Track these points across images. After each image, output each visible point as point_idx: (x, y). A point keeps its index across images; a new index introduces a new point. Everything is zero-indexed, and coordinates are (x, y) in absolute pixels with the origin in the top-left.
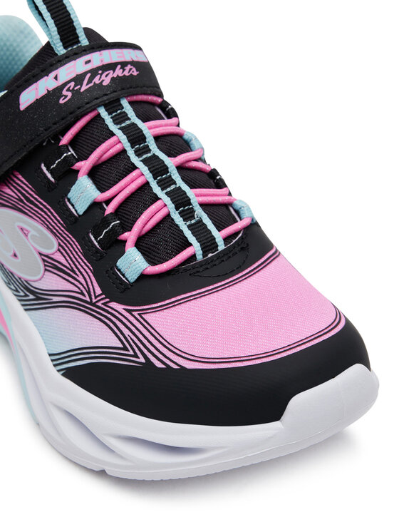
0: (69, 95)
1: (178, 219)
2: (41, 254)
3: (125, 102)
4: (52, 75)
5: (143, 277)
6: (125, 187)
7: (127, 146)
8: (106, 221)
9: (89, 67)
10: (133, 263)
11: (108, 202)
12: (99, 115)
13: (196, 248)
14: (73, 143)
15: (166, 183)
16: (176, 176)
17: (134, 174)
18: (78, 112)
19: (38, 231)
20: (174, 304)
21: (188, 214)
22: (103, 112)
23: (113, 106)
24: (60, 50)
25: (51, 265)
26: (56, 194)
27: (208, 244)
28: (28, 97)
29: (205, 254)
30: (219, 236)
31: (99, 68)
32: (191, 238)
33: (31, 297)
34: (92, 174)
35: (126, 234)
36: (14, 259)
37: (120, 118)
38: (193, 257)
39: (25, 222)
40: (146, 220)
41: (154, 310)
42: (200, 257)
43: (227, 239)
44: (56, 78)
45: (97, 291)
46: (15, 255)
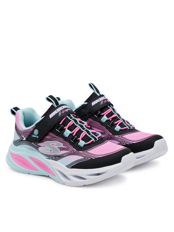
0: (61, 114)
1: (88, 135)
2: (58, 148)
3: (71, 115)
4: (56, 111)
5: (85, 145)
6: (76, 130)
7: (74, 122)
8: (74, 137)
9: (63, 108)
10: (82, 143)
11: (73, 133)
12: (67, 117)
13: (93, 139)
14: (62, 124)
15: (84, 129)
16: (85, 128)
17: (77, 127)
18: (61, 118)
19: (56, 143)
20: (93, 149)
21: (90, 134)
22: (67, 116)
23: (69, 116)
24: (56, 106)
25: (61, 149)
26: (61, 135)
27: (95, 139)
28: (51, 116)
29: (95, 140)
30: (97, 138)
31: (65, 109)
32: (92, 138)
33: (57, 157)
34: (68, 129)
35: (79, 139)
36: (51, 152)
37: (71, 118)
38: (93, 141)
39: (53, 142)
40: (82, 135)
41: (89, 150)
42: (94, 141)
43: (98, 138)
44: (57, 111)
45: (75, 150)
46: (51, 151)
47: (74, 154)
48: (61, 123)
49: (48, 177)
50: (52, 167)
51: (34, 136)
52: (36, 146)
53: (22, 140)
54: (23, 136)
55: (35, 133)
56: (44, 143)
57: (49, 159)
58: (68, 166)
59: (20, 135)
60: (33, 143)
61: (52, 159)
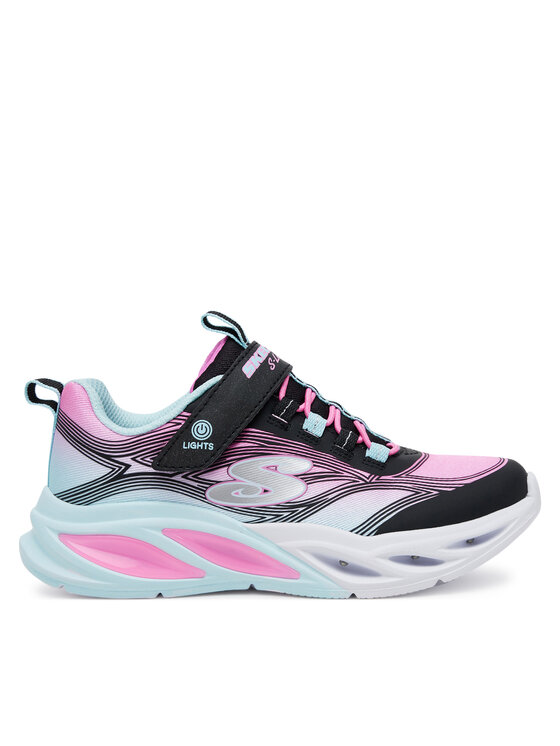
0: (274, 365)
2: (296, 476)
4: (256, 354)
5: (391, 456)
6: (336, 416)
8: (342, 435)
10: (379, 451)
11: (333, 425)
12: (291, 377)
14: (288, 398)
17: (331, 407)
25: (310, 478)
26: (293, 431)
28: (249, 369)
33: (301, 509)
34: (314, 410)
35: (361, 439)
36: (266, 494)
44: (259, 356)
45: (367, 475)
46: (265, 491)
47: (367, 486)
48: (282, 394)
49: (252, 590)
50: (280, 548)
51: (193, 446)
52: (196, 484)
53: (121, 476)
54: (127, 460)
55: (195, 434)
56: (232, 467)
57: (262, 520)
58: (361, 530)
59: (108, 457)
60: (178, 478)
61: (277, 518)
